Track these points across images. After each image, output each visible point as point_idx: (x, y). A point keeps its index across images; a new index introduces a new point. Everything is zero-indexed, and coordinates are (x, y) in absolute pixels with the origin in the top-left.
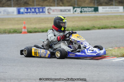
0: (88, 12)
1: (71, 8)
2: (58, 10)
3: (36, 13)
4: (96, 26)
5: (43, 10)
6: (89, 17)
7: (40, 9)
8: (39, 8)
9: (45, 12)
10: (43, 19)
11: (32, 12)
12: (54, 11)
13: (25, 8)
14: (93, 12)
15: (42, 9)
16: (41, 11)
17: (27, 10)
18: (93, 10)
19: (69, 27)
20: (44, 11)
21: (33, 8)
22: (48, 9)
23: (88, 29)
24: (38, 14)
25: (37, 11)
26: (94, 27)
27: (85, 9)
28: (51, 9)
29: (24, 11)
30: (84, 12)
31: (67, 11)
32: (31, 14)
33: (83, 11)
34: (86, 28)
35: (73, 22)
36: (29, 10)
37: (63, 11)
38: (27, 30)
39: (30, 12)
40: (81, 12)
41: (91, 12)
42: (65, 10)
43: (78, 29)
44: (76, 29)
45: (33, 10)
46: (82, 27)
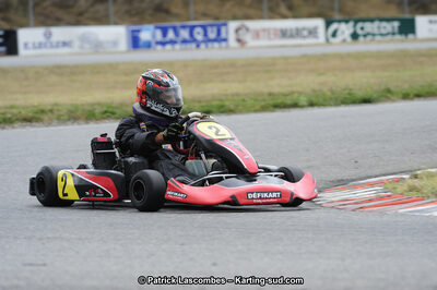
0: (378, 38)
1: (319, 23)
2: (272, 32)
3: (194, 45)
4: (392, 89)
5: (219, 33)
6: (379, 55)
7: (209, 29)
8: (204, 27)
9: (225, 40)
10: (216, 67)
11: (180, 39)
12: (257, 35)
13: (157, 28)
14: (398, 37)
15: (215, 29)
16: (212, 35)
17: (165, 34)
18: (396, 30)
19: (300, 93)
20: (223, 35)
21: (184, 27)
22: (237, 31)
23: (366, 101)
24: (203, 46)
25: (199, 37)
26: (389, 91)
27: (369, 27)
28: (247, 30)
29: (154, 36)
30: (365, 36)
31: (305, 33)
32: (177, 46)
33: (359, 32)
34: (360, 94)
35: (320, 74)
36: (171, 35)
37: (289, 33)
39: (173, 42)
40: (355, 36)
41: (390, 37)
42: (297, 30)
43: (331, 99)
44: (325, 100)
45: (185, 34)
46: (347, 92)
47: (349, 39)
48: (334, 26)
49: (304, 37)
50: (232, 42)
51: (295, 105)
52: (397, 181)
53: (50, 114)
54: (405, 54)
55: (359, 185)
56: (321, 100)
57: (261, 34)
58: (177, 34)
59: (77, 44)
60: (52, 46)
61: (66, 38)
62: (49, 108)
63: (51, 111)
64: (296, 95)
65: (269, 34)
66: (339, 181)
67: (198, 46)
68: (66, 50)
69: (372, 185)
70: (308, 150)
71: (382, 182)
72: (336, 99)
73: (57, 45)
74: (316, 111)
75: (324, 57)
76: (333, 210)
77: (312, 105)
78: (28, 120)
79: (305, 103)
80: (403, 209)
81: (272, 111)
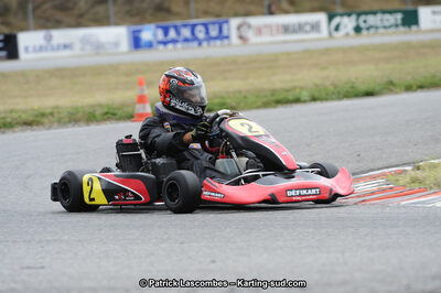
0: (381, 31)
1: (322, 17)
2: (274, 28)
3: (195, 44)
4: (395, 81)
5: (221, 30)
6: (382, 48)
7: (211, 27)
8: (206, 26)
9: (227, 37)
10: (218, 64)
11: (181, 38)
12: (259, 31)
13: (158, 27)
14: (402, 29)
15: (217, 27)
16: (214, 32)
17: (166, 32)
18: (399, 22)
19: (302, 88)
20: (225, 32)
21: (185, 26)
22: (239, 28)
23: (369, 94)
24: (205, 44)
25: (201, 35)
26: (391, 83)
27: (372, 19)
28: (249, 26)
29: (155, 35)
30: (368, 29)
31: (308, 28)
32: (179, 45)
33: (362, 25)
34: (363, 88)
35: (323, 68)
36: (172, 34)
37: (291, 28)
38: (152, 106)
39: (174, 41)
40: (358, 29)
41: (393, 30)
42: (300, 25)
43: (333, 93)
44: (327, 94)
45: (186, 32)
46: (349, 85)
47: (352, 32)
48: (336, 20)
49: (307, 32)
50: (234, 39)
51: (297, 101)
52: (400, 173)
53: (50, 117)
54: (408, 46)
55: (361, 178)
56: (324, 95)
57: (264, 30)
58: (178, 32)
59: (78, 46)
60: (53, 49)
61: (67, 41)
62: (49, 111)
63: (52, 114)
64: (298, 90)
65: (271, 30)
67: (200, 44)
68: (66, 53)
69: (374, 178)
70: (308, 145)
71: (384, 175)
72: (339, 93)
73: (58, 48)
74: (318, 105)
75: (327, 51)
77: (314, 99)
78: (28, 124)
79: (307, 98)
80: (405, 202)
81: (274, 107)
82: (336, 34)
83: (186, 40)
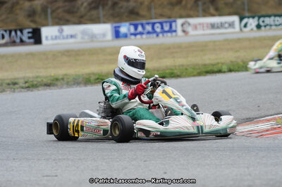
0: (274, 27)
1: (236, 19)
2: (205, 25)
3: (155, 35)
5: (171, 27)
7: (164, 25)
8: (161, 24)
9: (175, 31)
10: (169, 48)
11: (146, 31)
12: (195, 27)
13: (131, 24)
15: (168, 24)
16: (166, 28)
17: (136, 29)
19: (223, 64)
20: (174, 28)
21: (148, 24)
22: (182, 25)
24: (161, 35)
25: (158, 30)
27: (267, 20)
28: (189, 24)
29: (129, 30)
30: (265, 26)
31: (227, 25)
32: (144, 36)
33: (261, 23)
35: (236, 51)
36: (140, 29)
37: (216, 26)
39: (141, 34)
40: (259, 27)
42: (221, 23)
43: (243, 67)
44: (239, 67)
45: (149, 28)
47: (255, 29)
48: (245, 21)
49: (226, 28)
51: (220, 71)
53: (62, 81)
55: (261, 121)
56: (237, 68)
57: (198, 27)
58: (144, 28)
59: (79, 36)
60: (64, 38)
61: (73, 33)
62: (61, 77)
63: (63, 79)
64: (220, 65)
65: (203, 27)
66: (247, 119)
67: (158, 35)
68: (72, 40)
69: (269, 121)
70: (227, 100)
71: (275, 119)
74: (233, 75)
75: (239, 40)
76: (244, 137)
77: (230, 71)
78: (48, 85)
79: (226, 70)
81: (205, 75)
82: (244, 30)
83: (149, 33)
